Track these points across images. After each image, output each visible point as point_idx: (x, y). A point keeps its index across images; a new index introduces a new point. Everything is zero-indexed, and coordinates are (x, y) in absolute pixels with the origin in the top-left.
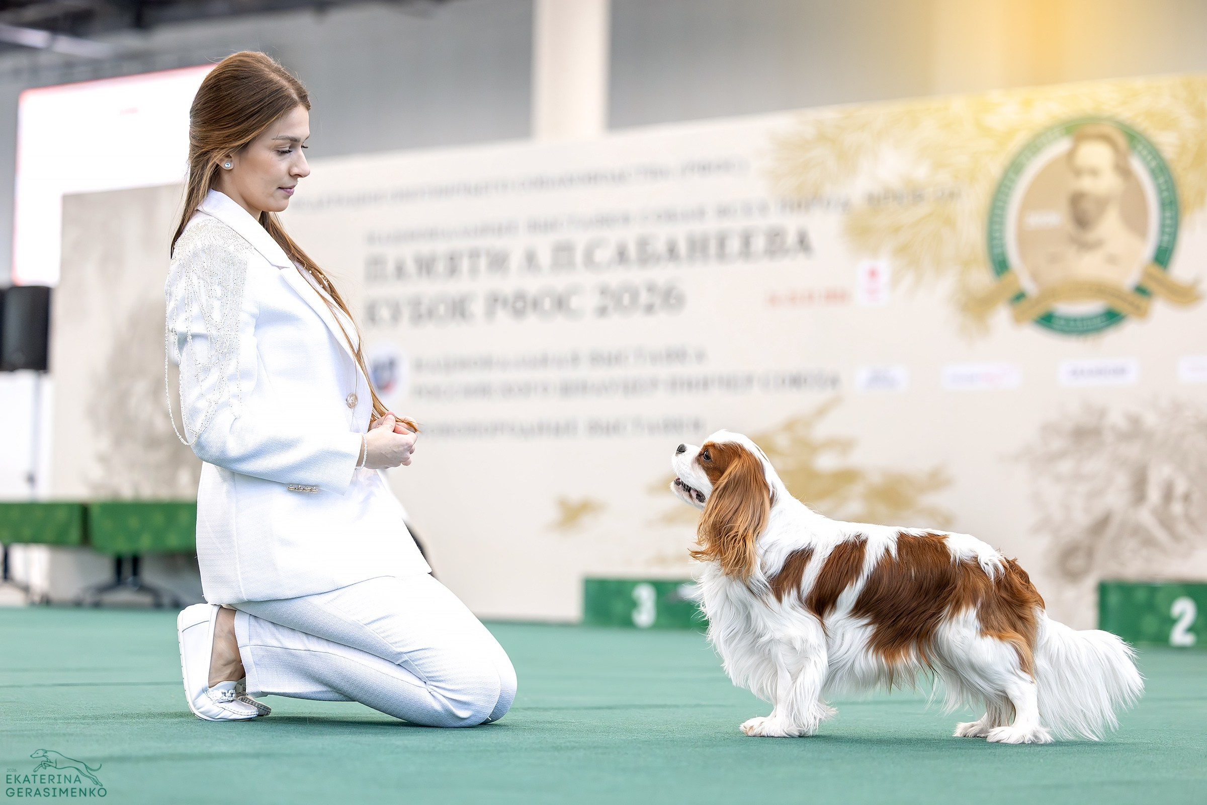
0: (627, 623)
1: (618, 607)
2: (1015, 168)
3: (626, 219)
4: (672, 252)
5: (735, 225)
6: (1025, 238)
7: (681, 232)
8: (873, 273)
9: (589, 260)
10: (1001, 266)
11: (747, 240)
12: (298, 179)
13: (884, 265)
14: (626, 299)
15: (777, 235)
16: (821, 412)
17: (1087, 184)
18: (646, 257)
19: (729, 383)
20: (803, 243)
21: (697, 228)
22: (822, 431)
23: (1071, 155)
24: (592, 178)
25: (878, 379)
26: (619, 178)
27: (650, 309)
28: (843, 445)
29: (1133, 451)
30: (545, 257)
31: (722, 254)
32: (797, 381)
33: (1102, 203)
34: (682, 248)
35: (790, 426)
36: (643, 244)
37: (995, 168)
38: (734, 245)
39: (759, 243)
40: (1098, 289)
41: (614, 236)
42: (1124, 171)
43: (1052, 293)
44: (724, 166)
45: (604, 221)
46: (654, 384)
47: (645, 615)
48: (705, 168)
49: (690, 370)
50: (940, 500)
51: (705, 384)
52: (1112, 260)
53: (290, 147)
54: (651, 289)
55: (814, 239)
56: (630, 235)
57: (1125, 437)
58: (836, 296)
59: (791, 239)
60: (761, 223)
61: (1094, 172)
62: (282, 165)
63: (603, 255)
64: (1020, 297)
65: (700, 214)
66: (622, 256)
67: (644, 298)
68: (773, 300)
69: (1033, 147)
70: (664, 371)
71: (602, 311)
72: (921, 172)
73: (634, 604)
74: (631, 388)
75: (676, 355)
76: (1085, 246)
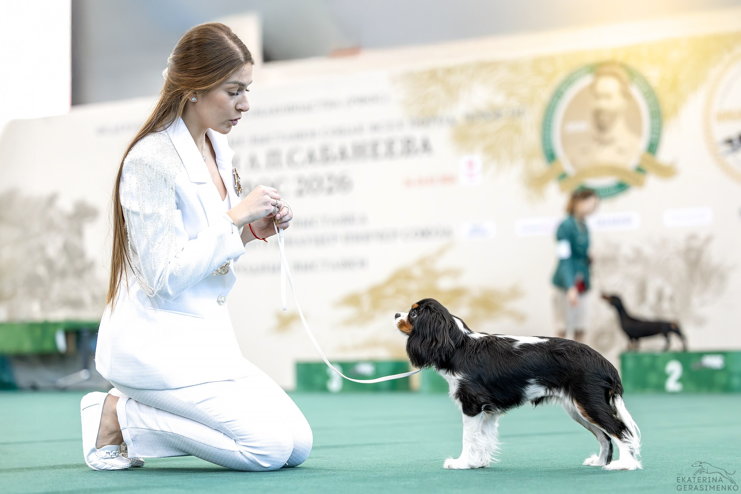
0: (324, 389)
1: (318, 380)
2: (558, 95)
3: (313, 134)
4: (343, 154)
5: (383, 136)
6: (566, 139)
7: (348, 142)
8: (471, 164)
9: (291, 161)
10: (551, 157)
11: (390, 145)
12: (242, 112)
13: (478, 158)
14: (315, 185)
15: (409, 142)
16: (441, 252)
17: (604, 104)
18: (327, 158)
19: (382, 236)
20: (426, 146)
21: (359, 138)
22: (442, 264)
23: (592, 87)
24: (291, 109)
25: (477, 231)
26: (308, 108)
27: (330, 190)
28: (455, 273)
29: (637, 270)
30: (262, 160)
31: (375, 154)
32: (425, 233)
33: (613, 116)
34: (350, 151)
35: (422, 262)
36: (325, 150)
37: (545, 95)
38: (382, 149)
39: (398, 147)
40: (612, 170)
41: (305, 145)
42: (626, 95)
43: (583, 173)
44: (374, 99)
45: (299, 136)
46: (334, 238)
47: (335, 384)
48: (362, 100)
49: (357, 229)
50: (517, 305)
51: (365, 237)
52: (621, 151)
53: (238, 91)
54: (330, 178)
55: (434, 143)
56: (316, 144)
57: (632, 262)
58: (448, 179)
59: (418, 144)
60: (399, 135)
61: (608, 96)
62: (232, 102)
63: (299, 157)
64: (563, 176)
65: (359, 129)
66: (311, 158)
67: (326, 184)
68: (408, 183)
69: (569, 81)
70: (341, 230)
71: (300, 193)
72: (499, 99)
73: (327, 377)
74: (320, 241)
75: (348, 220)
76: (603, 143)
